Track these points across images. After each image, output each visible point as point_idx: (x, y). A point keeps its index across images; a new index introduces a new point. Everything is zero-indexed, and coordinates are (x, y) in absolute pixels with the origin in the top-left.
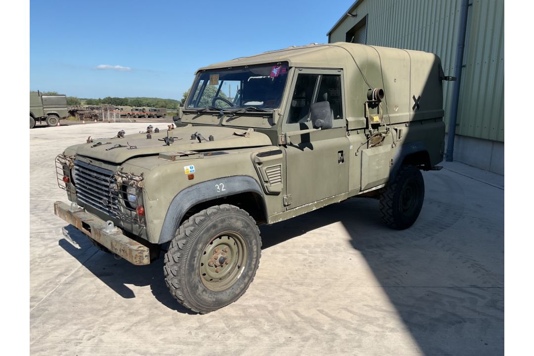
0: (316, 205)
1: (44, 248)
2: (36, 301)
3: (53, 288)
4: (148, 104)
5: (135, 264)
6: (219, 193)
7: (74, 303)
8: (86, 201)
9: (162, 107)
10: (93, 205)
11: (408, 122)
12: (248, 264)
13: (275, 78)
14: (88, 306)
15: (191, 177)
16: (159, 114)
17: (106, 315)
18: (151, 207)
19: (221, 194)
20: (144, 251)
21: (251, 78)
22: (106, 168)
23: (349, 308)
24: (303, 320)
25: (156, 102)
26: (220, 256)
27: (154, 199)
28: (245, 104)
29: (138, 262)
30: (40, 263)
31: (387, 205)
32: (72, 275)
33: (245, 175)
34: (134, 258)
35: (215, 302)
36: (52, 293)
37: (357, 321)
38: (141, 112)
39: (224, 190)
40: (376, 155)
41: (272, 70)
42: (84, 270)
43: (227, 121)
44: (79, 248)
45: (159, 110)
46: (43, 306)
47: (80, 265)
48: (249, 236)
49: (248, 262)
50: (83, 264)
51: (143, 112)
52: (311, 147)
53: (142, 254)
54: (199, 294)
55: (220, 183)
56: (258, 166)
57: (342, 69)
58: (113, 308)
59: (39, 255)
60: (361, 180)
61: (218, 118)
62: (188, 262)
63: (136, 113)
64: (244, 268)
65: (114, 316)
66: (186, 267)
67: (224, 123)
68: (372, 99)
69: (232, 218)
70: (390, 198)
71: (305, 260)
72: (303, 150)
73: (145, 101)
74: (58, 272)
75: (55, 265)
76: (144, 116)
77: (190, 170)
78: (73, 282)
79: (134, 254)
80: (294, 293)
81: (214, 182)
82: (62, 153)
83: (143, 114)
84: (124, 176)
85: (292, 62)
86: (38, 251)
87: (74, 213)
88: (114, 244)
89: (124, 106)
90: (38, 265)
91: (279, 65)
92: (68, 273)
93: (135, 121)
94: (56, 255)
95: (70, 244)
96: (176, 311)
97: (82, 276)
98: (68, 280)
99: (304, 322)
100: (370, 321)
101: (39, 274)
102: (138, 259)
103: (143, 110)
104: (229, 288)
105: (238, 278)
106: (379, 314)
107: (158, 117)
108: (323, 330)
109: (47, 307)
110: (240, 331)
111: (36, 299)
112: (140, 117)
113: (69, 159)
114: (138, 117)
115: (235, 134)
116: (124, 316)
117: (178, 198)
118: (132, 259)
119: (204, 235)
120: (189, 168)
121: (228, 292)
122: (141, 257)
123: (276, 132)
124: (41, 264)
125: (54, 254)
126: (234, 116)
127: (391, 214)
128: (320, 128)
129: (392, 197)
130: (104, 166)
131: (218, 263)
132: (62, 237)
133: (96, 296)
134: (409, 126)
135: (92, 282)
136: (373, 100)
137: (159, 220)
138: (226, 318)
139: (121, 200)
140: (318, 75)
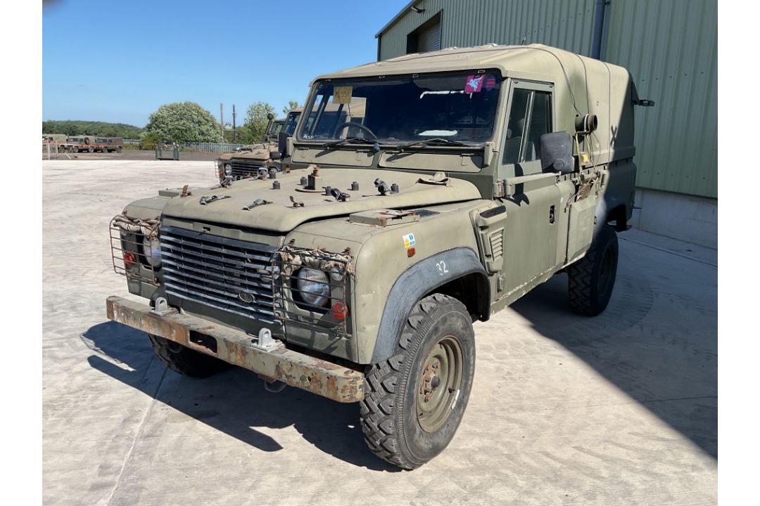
0: (525, 287)
1: (65, 375)
2: (111, 473)
3: (129, 447)
4: (86, 132)
5: (342, 400)
6: (442, 276)
7: (183, 470)
8: (189, 295)
9: (110, 135)
10: (209, 301)
11: (606, 164)
12: (463, 385)
13: (474, 94)
14: (213, 474)
15: (411, 252)
16: (110, 147)
17: (253, 487)
18: (364, 305)
19: (445, 278)
20: (357, 378)
21: (426, 93)
22: (251, 240)
23: (613, 439)
24: (564, 466)
25: (100, 127)
26: (432, 376)
27: (369, 291)
28: (421, 134)
29: (347, 398)
30: (77, 402)
31: (583, 282)
32: (148, 420)
33: (466, 247)
34: (340, 391)
35: (432, 449)
36: (132, 455)
37: (639, 459)
38: (83, 143)
39: (447, 271)
40: (585, 210)
41: (466, 81)
42: (163, 410)
43: (389, 160)
44: (131, 369)
45: (111, 141)
46: (132, 481)
47: (150, 399)
48: (467, 342)
49: (464, 381)
50: (154, 398)
51: (86, 143)
52: (527, 201)
53: (355, 383)
54: (417, 441)
55: (440, 261)
56: (480, 232)
57: (553, 84)
58: (257, 473)
59: (65, 387)
60: (567, 248)
61: (368, 156)
62: (407, 391)
63: (74, 144)
64: (459, 391)
65: (269, 488)
66: (405, 399)
67: (382, 163)
68: (583, 130)
69: (453, 316)
70: (588, 272)
71: (498, 369)
72: (520, 205)
73: (82, 126)
74: (118, 416)
75: (106, 404)
76: (87, 150)
77: (410, 241)
78: (158, 433)
79: (340, 384)
80: (521, 423)
81: (433, 259)
82: (120, 213)
83: (85, 146)
84: (307, 253)
85: (506, 69)
86: (62, 381)
87: (164, 316)
88: (285, 368)
89: (48, 133)
90: (76, 407)
91: (481, 75)
92: (137, 418)
93: (76, 158)
94: (96, 387)
95: (110, 363)
96: (364, 468)
97: (166, 420)
98: (145, 430)
99: (568, 468)
100: (657, 457)
101: (87, 423)
102: (347, 393)
103: (86, 141)
104: (443, 426)
105: (453, 407)
106: (660, 446)
107: (110, 151)
108: (603, 477)
109: (139, 483)
110: (487, 493)
111: (111, 470)
112: (80, 151)
113: (144, 224)
114: (77, 151)
115: (421, 181)
116: (286, 486)
117: (397, 288)
118: (336, 393)
119: (426, 345)
120: (409, 238)
121: (444, 430)
122: (353, 389)
123: (491, 178)
124: (79, 403)
125: (93, 385)
126: (401, 152)
127: (588, 295)
128: (560, 172)
129: (590, 271)
130: (242, 235)
131: (429, 387)
132: (91, 353)
133: (213, 454)
134: (609, 169)
135: (189, 429)
136: (585, 131)
137: (374, 326)
138: (452, 473)
139: (286, 290)
140: (529, 91)
